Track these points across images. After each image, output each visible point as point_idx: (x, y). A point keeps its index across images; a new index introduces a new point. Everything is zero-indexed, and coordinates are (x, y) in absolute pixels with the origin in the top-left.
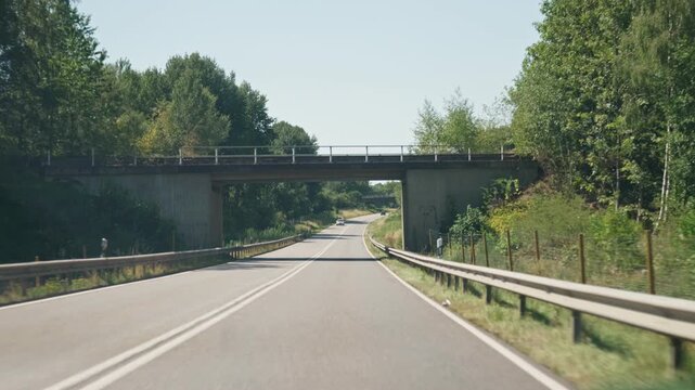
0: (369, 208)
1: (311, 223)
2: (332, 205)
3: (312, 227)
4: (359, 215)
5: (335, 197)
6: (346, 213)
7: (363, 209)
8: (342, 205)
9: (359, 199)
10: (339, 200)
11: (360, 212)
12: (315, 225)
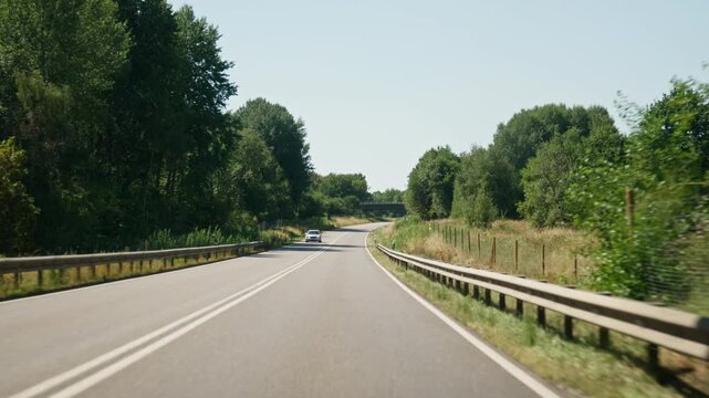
0: (368, 216)
1: (290, 229)
2: (324, 210)
3: (292, 235)
4: (356, 224)
5: (327, 201)
6: (340, 221)
7: (360, 217)
8: (335, 211)
9: (356, 205)
10: (332, 205)
11: (357, 220)
12: (297, 232)
